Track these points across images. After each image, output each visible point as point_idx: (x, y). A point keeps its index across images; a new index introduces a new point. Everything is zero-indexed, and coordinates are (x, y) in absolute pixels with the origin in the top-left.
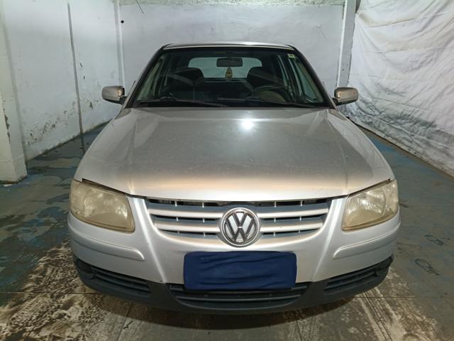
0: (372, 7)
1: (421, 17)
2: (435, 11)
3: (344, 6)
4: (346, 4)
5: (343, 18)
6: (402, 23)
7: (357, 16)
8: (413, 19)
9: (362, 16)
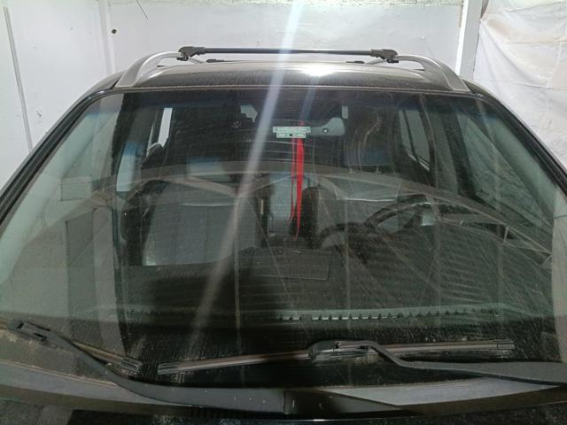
0: (514, 11)
3: (462, 6)
4: (466, 4)
5: (460, 26)
7: (484, 23)
9: (493, 24)
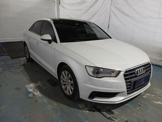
0: (66, 4)
1: (84, 9)
2: (88, 8)
3: (55, 2)
4: (56, 2)
6: (78, 10)
7: (60, 6)
8: (82, 9)
9: (62, 6)
